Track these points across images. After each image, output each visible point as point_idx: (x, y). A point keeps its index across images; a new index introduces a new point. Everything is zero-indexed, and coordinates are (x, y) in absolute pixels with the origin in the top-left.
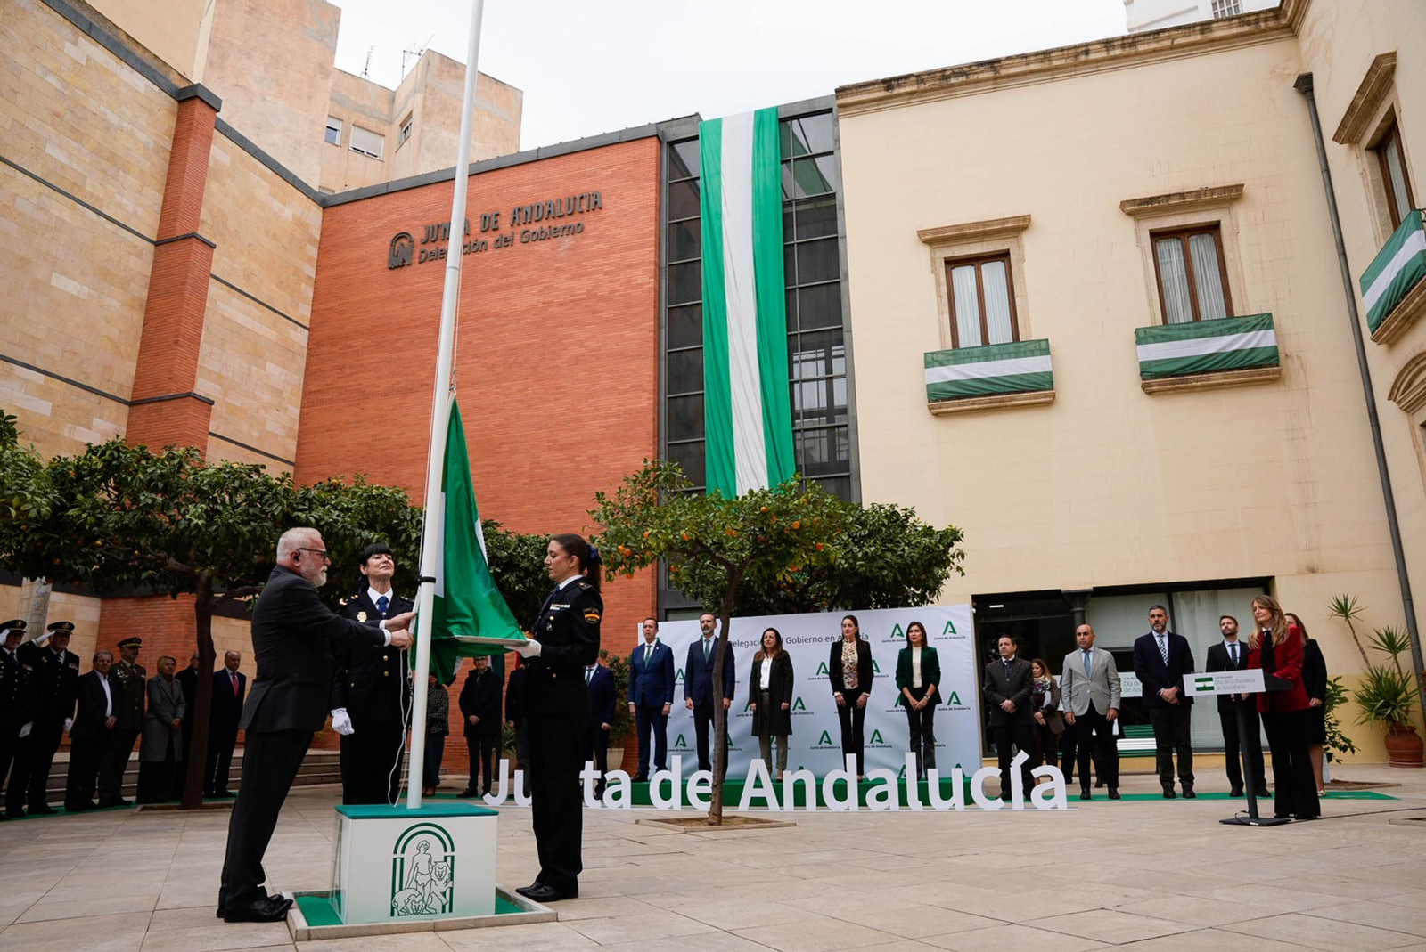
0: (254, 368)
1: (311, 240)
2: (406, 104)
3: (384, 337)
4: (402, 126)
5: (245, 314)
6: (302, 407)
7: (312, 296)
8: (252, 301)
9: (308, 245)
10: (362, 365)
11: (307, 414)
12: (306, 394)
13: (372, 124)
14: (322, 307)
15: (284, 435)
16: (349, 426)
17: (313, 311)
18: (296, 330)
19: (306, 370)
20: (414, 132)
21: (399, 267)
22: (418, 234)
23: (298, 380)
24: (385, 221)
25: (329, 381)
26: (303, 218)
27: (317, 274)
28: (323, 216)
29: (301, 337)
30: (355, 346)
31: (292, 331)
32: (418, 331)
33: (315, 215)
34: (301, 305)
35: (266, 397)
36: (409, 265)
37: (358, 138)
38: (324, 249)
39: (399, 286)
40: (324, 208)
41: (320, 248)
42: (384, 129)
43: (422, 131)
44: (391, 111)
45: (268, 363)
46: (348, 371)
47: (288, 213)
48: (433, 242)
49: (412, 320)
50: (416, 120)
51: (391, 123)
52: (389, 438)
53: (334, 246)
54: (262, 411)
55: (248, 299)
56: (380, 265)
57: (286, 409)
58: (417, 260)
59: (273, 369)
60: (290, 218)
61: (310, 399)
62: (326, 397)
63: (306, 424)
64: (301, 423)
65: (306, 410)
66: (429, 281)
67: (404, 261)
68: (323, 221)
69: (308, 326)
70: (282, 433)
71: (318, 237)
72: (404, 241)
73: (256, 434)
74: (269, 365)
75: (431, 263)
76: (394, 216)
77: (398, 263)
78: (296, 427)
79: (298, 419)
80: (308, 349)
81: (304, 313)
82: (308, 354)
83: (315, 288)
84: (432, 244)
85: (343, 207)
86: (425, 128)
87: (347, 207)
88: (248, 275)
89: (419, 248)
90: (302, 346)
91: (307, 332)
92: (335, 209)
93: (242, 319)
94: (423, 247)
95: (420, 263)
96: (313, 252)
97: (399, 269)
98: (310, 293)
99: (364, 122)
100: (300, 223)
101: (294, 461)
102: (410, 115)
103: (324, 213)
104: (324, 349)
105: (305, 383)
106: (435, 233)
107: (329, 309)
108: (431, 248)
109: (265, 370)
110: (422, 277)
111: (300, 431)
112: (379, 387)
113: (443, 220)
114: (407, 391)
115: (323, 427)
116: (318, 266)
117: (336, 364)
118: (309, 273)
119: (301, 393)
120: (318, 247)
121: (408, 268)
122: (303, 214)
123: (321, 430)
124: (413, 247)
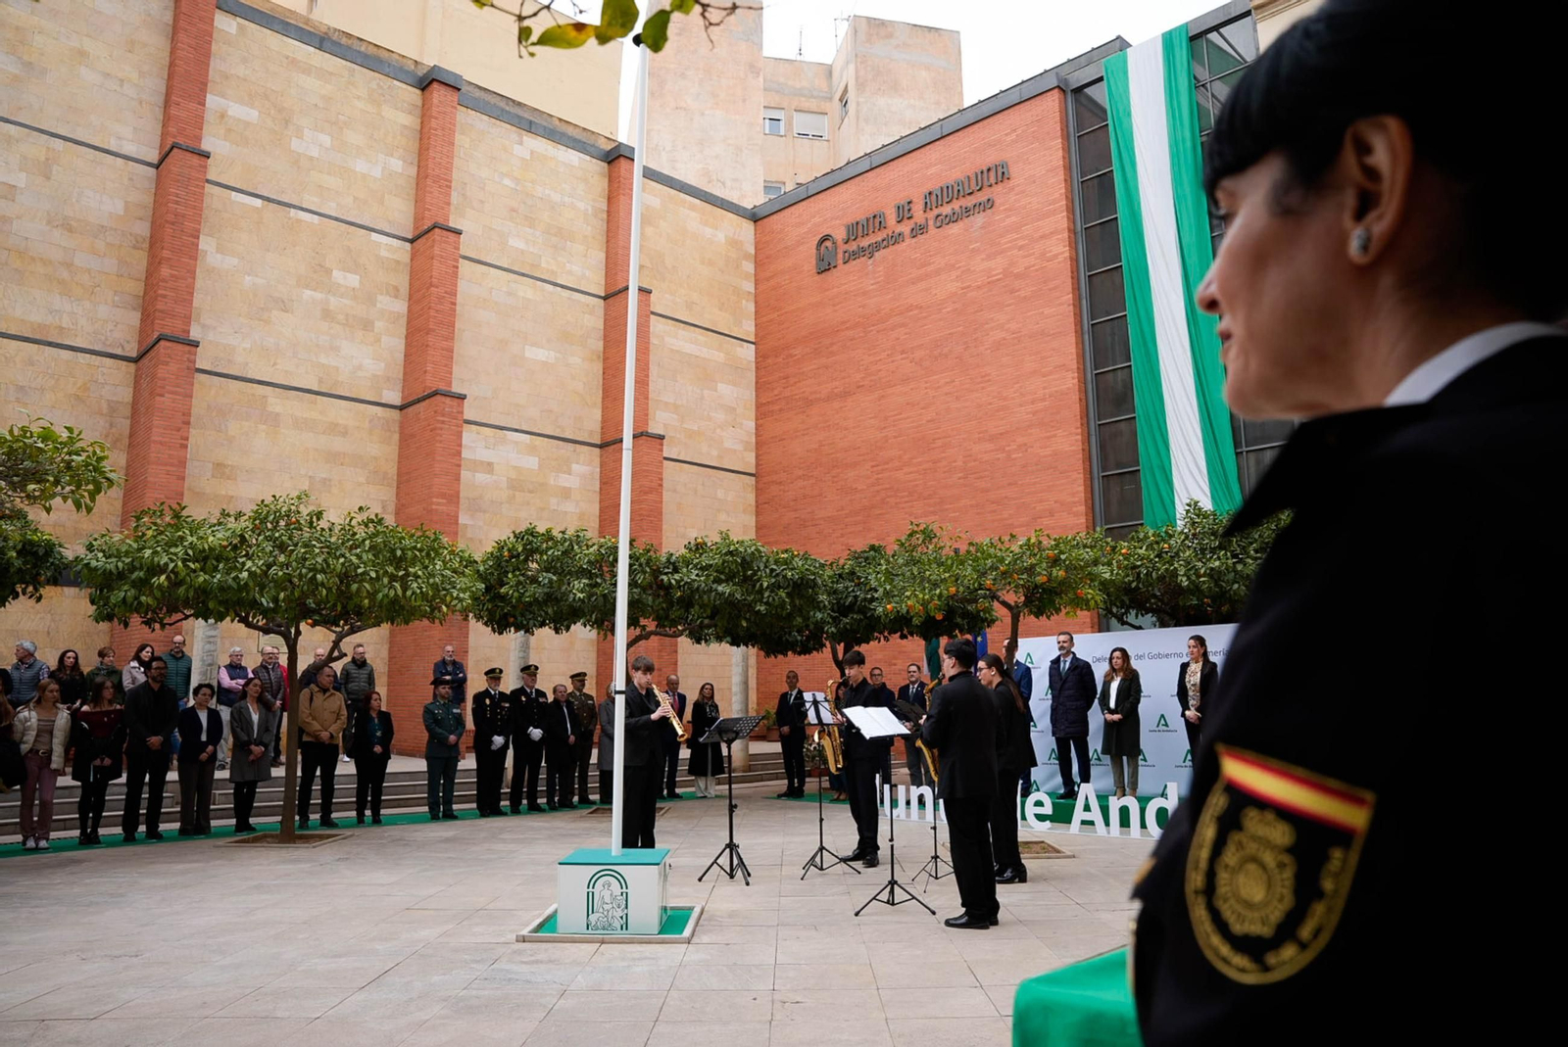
0: (706, 392)
1: (746, 257)
2: (842, 77)
3: (820, 343)
4: (841, 100)
5: (692, 343)
6: (757, 420)
7: (753, 310)
8: (697, 329)
9: (743, 262)
10: (803, 372)
11: (762, 426)
12: (759, 406)
13: (813, 105)
14: (765, 319)
15: (742, 449)
16: (798, 434)
17: (756, 326)
18: (742, 346)
19: (757, 383)
20: (851, 106)
21: (826, 270)
22: (840, 234)
23: (749, 395)
24: (809, 225)
25: (776, 392)
26: (736, 237)
27: (756, 289)
28: (755, 230)
29: (748, 352)
30: (795, 355)
31: (739, 349)
32: (850, 333)
33: (747, 229)
34: (744, 321)
35: (720, 416)
36: (835, 267)
37: (801, 123)
38: (759, 262)
39: (828, 290)
40: (755, 222)
41: (756, 262)
42: (826, 106)
43: (858, 104)
44: (830, 86)
45: (719, 385)
46: (792, 380)
47: (721, 237)
48: (854, 240)
49: (843, 323)
50: (851, 96)
51: (831, 99)
52: (833, 443)
53: (767, 258)
54: (718, 431)
55: (692, 328)
56: (809, 271)
57: (741, 424)
58: (840, 262)
59: (724, 389)
60: (723, 241)
61: (762, 412)
62: (776, 407)
63: (762, 435)
64: (757, 435)
65: (760, 422)
66: (854, 281)
67: (829, 264)
68: (755, 234)
69: (753, 340)
70: (739, 447)
71: (752, 251)
72: (828, 244)
73: (715, 453)
74: (721, 387)
75: (854, 262)
76: (817, 220)
77: (825, 267)
78: (754, 440)
79: (754, 432)
80: (757, 363)
81: (748, 329)
82: (757, 368)
83: (756, 303)
84: (854, 243)
85: (772, 217)
86: (861, 100)
87: (775, 217)
88: (690, 305)
89: (842, 248)
90: (750, 362)
91: (753, 346)
92: (765, 220)
93: (689, 348)
94: (846, 247)
95: (845, 263)
96: (749, 267)
97: (827, 273)
98: (751, 307)
99: (806, 105)
100: (734, 243)
101: (754, 472)
102: (846, 90)
103: (755, 226)
104: (770, 361)
105: (757, 396)
106: (855, 231)
107: (771, 320)
108: (853, 246)
109: (716, 391)
110: (847, 277)
111: (757, 443)
112: (820, 392)
113: (861, 217)
114: (846, 394)
115: (776, 437)
116: (756, 280)
117: (782, 375)
118: (747, 289)
119: (754, 406)
120: (753, 262)
121: (834, 270)
122: (735, 233)
123: (775, 440)
124: (836, 249)
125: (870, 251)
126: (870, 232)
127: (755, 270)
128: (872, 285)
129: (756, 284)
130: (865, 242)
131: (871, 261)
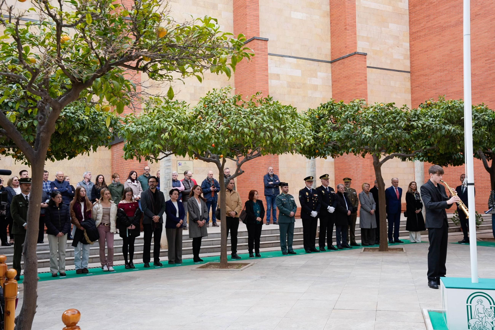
0: (383, 29)
6: (410, 42)
10: (440, 12)
11: (413, 45)
12: (411, 34)
15: (403, 59)
16: (436, 47)
19: (410, 21)
23: (406, 28)
25: (422, 25)
30: (434, 2)
35: (391, 42)
45: (390, 24)
46: (432, 17)
54: (390, 49)
57: (402, 45)
59: (393, 26)
61: (414, 37)
62: (422, 34)
63: (413, 50)
64: (411, 50)
65: (413, 43)
70: (402, 58)
73: (389, 62)
78: (409, 53)
79: (409, 48)
80: (409, 10)
82: (410, 13)
90: (406, 10)
101: (410, 71)
104: (418, 8)
105: (410, 29)
109: (388, 27)
111: (411, 55)
112: (451, 22)
115: (423, 50)
117: (425, 15)
119: (408, 35)
123: (422, 52)
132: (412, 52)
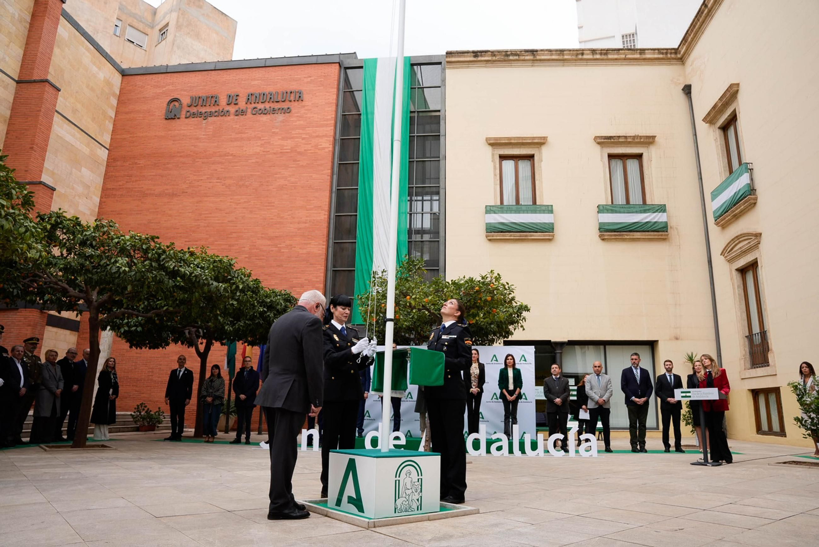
0: (74, 170)
1: (114, 94)
2: (164, 17)
3: (159, 160)
4: (160, 30)
5: (71, 135)
6: (101, 197)
7: (112, 129)
8: (76, 128)
9: (112, 97)
10: (144, 176)
11: (104, 202)
12: (104, 189)
13: (141, 26)
14: (118, 137)
15: (89, 214)
16: (133, 212)
17: (112, 139)
18: (101, 149)
19: (105, 174)
20: (170, 36)
21: (172, 118)
22: (186, 101)
23: (100, 181)
24: (164, 89)
25: (120, 183)
26: (110, 80)
27: (115, 116)
28: (122, 81)
29: (103, 154)
30: (139, 164)
31: (99, 150)
32: (182, 159)
33: (117, 79)
34: (105, 134)
35: (80, 189)
36: (179, 118)
37: (131, 33)
38: (120, 101)
39: (170, 130)
40: (123, 76)
41: (118, 100)
42: (148, 31)
43: (175, 36)
44: (153, 20)
45: (83, 168)
46: (134, 179)
47: (101, 76)
48: (195, 106)
49: (178, 152)
50: (171, 28)
51: (152, 28)
54: (77, 198)
55: (73, 126)
56: (159, 116)
57: (91, 197)
58: (184, 116)
59: (86, 172)
60: (103, 79)
61: (106, 193)
62: (119, 193)
63: (103, 208)
64: (100, 208)
65: (104, 200)
66: (191, 130)
67: (175, 115)
68: (121, 83)
69: (108, 148)
70: (88, 212)
71: (118, 93)
72: (176, 104)
74: (83, 169)
75: (193, 119)
76: (170, 87)
77: (171, 116)
78: (97, 210)
79: (98, 204)
80: (107, 162)
81: (106, 139)
82: (107, 165)
83: (114, 125)
84: (195, 108)
85: (136, 77)
86: (177, 34)
87: (139, 77)
88: (75, 111)
89: (185, 109)
90: (104, 160)
91: (107, 151)
92: (130, 77)
93: (68, 138)
94: (188, 109)
95: (186, 118)
96: (114, 102)
97: (172, 120)
98: (111, 127)
99: (135, 24)
100: (108, 83)
102: (167, 25)
103: (122, 79)
104: (119, 163)
105: (104, 183)
106: (197, 101)
107: (125, 139)
108: (194, 110)
109: (80, 171)
110: (185, 127)
111: (99, 213)
112: (154, 190)
113: (203, 94)
114: (173, 195)
115: (116, 211)
116: (116, 111)
117: (126, 173)
118: (110, 115)
119: (101, 189)
120: (117, 99)
121: (178, 120)
122: (110, 78)
123: (114, 213)
124: (182, 108)
125: (206, 116)
126: (208, 105)
127: (117, 105)
128: (203, 135)
129: (116, 114)
130: (203, 110)
131: (204, 122)
132: (102, 210)
